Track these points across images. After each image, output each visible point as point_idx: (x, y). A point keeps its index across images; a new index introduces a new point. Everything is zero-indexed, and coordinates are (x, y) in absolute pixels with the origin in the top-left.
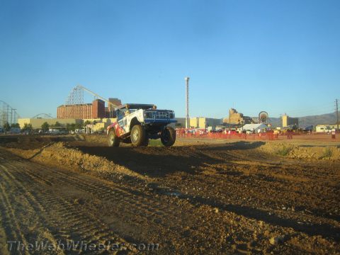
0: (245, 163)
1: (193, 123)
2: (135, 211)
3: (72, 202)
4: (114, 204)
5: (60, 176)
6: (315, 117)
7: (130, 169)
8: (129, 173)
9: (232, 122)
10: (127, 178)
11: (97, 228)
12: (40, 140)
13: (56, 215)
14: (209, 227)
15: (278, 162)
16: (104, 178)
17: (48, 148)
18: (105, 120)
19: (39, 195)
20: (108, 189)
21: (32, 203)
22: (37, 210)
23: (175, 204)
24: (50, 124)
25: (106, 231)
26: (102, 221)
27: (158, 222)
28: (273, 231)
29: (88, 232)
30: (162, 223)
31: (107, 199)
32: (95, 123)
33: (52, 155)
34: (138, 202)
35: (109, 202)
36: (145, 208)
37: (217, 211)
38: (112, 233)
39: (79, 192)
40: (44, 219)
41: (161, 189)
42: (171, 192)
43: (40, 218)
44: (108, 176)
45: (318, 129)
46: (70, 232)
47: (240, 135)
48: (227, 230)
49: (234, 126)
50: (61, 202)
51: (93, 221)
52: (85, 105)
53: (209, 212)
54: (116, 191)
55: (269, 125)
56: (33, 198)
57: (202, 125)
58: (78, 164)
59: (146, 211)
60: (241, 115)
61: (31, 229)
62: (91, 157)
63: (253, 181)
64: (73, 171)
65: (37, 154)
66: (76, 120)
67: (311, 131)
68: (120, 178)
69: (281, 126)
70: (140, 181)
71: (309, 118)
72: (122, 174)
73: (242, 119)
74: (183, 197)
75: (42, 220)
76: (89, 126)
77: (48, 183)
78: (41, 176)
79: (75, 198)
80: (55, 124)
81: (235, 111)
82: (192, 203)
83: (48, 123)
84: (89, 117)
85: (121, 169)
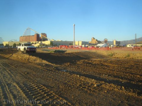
0: (95, 59)
1: (77, 43)
2: (48, 76)
3: (24, 73)
4: (40, 74)
5: (20, 64)
6: (127, 41)
7: (48, 61)
8: (47, 63)
9: (93, 43)
10: (46, 65)
11: (33, 82)
12: (12, 51)
13: (18, 78)
14: (74, 81)
15: (108, 59)
16: (38, 65)
17: (15, 54)
18: (40, 42)
19: (12, 71)
20: (39, 69)
21: (9, 74)
22: (11, 76)
23: (63, 74)
24: (17, 44)
25: (36, 83)
26: (35, 80)
27: (56, 80)
28: (97, 83)
29: (30, 83)
30: (57, 80)
31: (38, 72)
32: (36, 43)
33: (17, 56)
34: (49, 73)
35: (38, 73)
36: (52, 75)
37: (78, 76)
38: (38, 83)
39: (27, 70)
40: (14, 79)
41: (59, 69)
42: (63, 70)
43: (12, 79)
44: (39, 64)
45: (128, 46)
46: (23, 83)
47: (95, 48)
48: (80, 82)
49: (94, 44)
50: (20, 73)
51: (32, 79)
52: (31, 36)
53: (75, 77)
54: (42, 70)
55: (108, 44)
56: (10, 72)
57: (80, 44)
58: (28, 60)
59: (52, 76)
60: (97, 40)
61: (9, 82)
62: (33, 57)
63: (96, 66)
64: (26, 62)
65: (11, 56)
66: (28, 42)
67: (125, 46)
68: (44, 65)
69: (113, 44)
70: (52, 66)
71: (125, 41)
72: (45, 64)
73: (97, 42)
74: (67, 72)
75: (13, 79)
76: (33, 45)
77: (15, 67)
78: (13, 64)
79: (26, 72)
80: (18, 44)
81: (94, 39)
82: (70, 74)
83: (16, 44)
84: (33, 41)
85: (45, 62)
